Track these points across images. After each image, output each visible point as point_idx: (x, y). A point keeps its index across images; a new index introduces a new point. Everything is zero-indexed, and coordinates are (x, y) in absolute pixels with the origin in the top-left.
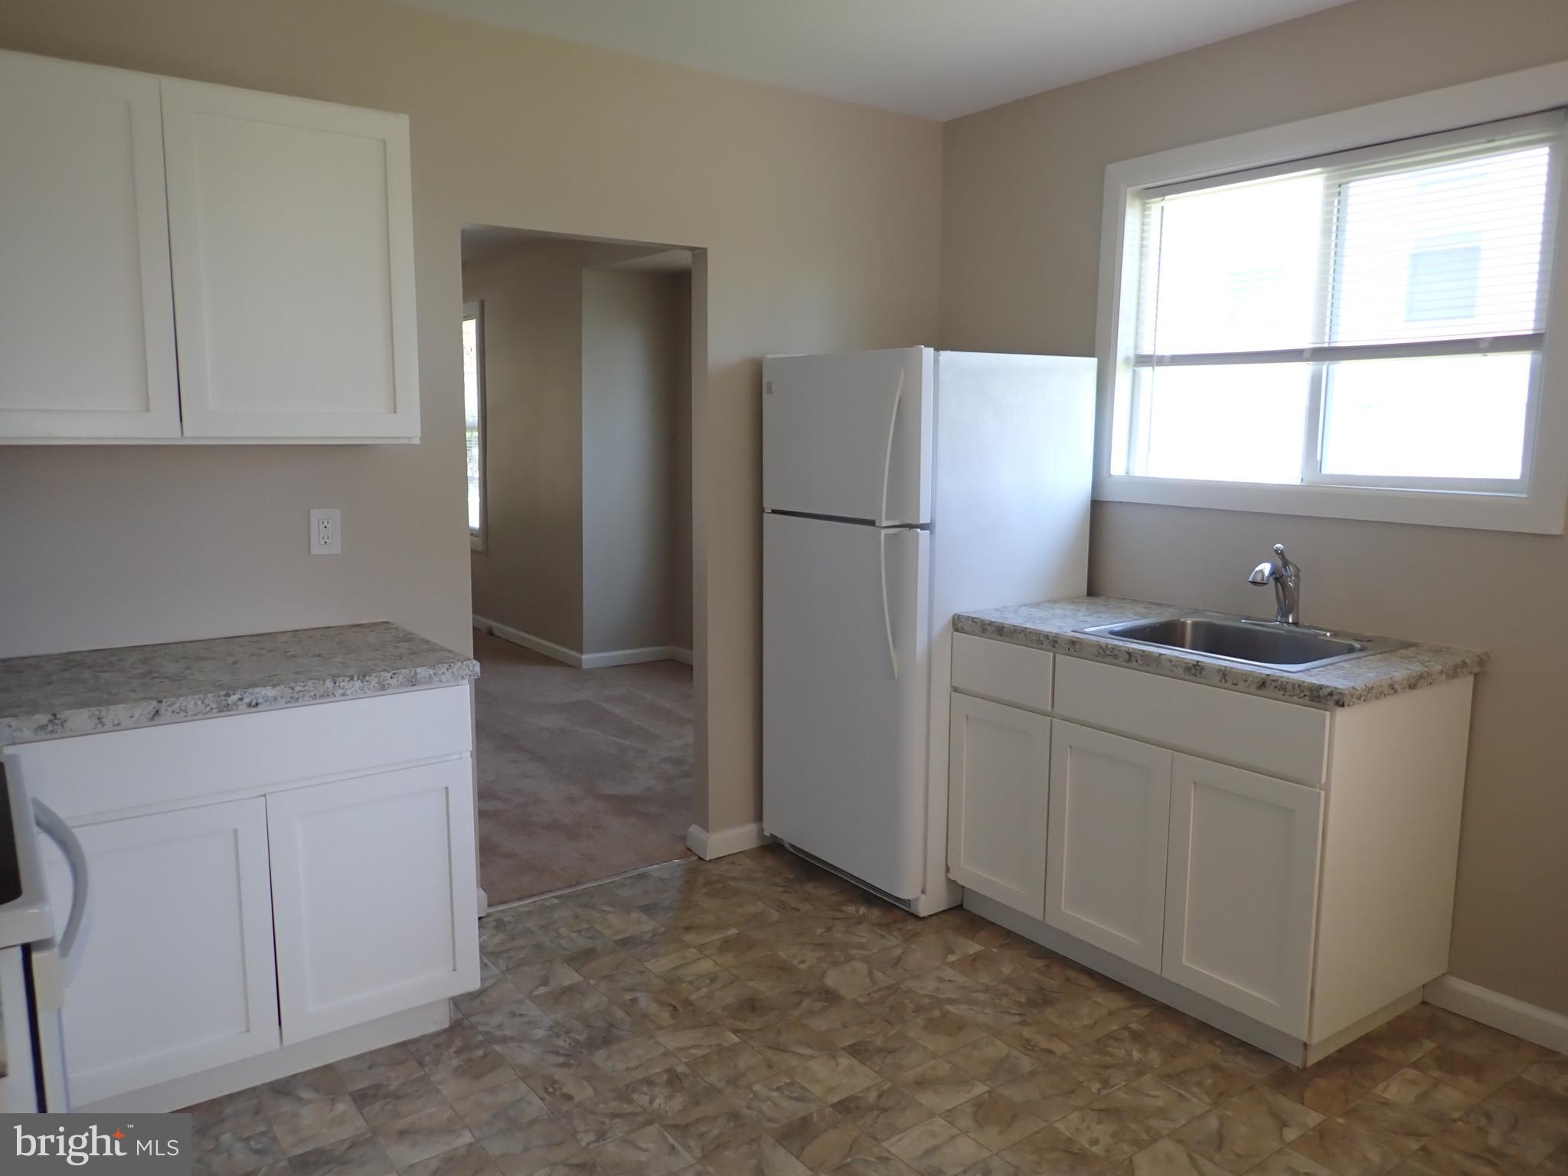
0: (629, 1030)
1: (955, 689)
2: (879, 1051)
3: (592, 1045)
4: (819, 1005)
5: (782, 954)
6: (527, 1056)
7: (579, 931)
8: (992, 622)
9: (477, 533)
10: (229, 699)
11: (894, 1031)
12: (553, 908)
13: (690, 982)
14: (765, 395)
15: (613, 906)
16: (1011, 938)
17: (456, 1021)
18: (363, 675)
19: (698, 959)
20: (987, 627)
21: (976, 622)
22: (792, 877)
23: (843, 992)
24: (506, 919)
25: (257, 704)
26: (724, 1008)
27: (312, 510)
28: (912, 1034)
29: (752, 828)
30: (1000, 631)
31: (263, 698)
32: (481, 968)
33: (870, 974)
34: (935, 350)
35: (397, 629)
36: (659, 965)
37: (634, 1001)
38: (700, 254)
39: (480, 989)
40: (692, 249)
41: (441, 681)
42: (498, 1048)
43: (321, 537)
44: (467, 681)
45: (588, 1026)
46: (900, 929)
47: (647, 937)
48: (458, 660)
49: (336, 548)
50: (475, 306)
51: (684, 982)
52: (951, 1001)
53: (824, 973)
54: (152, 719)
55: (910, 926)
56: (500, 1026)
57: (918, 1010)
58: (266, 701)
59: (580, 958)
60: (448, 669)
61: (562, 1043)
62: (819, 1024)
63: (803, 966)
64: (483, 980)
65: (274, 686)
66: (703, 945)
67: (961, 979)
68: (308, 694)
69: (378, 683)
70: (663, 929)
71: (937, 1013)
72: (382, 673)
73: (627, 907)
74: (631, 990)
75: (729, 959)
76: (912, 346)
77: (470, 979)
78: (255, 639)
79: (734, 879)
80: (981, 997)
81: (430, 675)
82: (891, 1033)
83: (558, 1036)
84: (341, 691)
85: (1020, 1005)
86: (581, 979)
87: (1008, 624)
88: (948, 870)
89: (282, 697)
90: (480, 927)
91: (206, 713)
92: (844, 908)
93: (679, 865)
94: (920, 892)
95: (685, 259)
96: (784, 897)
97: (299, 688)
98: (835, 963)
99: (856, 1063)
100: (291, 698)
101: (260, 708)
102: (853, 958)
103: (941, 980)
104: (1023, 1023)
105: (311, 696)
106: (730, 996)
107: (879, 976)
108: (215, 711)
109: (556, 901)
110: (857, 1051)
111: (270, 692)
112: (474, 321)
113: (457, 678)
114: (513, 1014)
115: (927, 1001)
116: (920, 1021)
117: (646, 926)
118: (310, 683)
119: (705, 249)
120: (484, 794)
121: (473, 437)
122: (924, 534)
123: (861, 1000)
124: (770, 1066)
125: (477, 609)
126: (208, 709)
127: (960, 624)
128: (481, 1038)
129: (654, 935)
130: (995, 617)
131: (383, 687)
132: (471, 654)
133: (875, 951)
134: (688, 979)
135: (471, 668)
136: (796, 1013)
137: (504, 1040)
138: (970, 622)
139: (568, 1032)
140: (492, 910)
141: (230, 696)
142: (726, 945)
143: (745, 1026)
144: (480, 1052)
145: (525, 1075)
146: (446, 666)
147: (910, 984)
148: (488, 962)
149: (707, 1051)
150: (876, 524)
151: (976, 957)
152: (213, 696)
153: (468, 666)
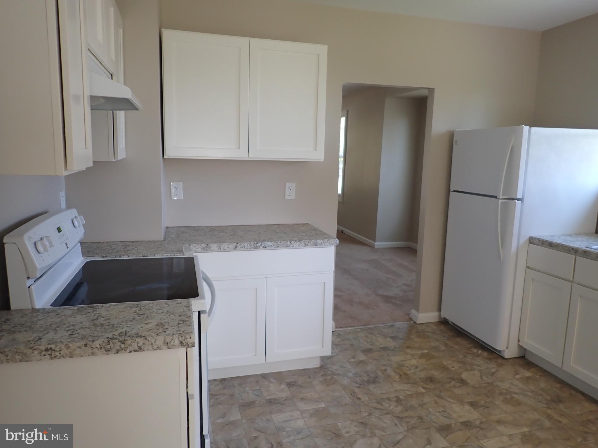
0: (383, 380)
1: (528, 267)
2: (482, 406)
3: (368, 382)
4: (458, 385)
5: (445, 363)
6: (346, 381)
7: (367, 342)
8: (547, 241)
9: (340, 195)
10: (257, 245)
11: (490, 400)
12: (358, 332)
13: (408, 367)
14: (454, 146)
15: (380, 335)
16: (546, 373)
17: (322, 365)
18: (300, 241)
19: (411, 359)
20: (545, 243)
21: (539, 240)
22: (451, 334)
23: (469, 381)
24: (341, 333)
25: (266, 247)
26: (420, 379)
27: (286, 184)
28: (497, 402)
29: (436, 314)
30: (551, 245)
31: (268, 245)
32: (332, 349)
33: (481, 377)
34: (529, 127)
35: (311, 226)
36: (396, 359)
37: (385, 370)
38: (431, 90)
39: (330, 356)
40: (428, 89)
41: (325, 245)
42: (336, 377)
43: (289, 192)
44: (334, 246)
45: (368, 376)
46: (496, 362)
47: (392, 348)
48: (331, 238)
49: (293, 197)
50: (345, 112)
51: (405, 367)
52: (515, 393)
53: (461, 372)
54: (235, 249)
55: (500, 361)
56: (337, 370)
57: (501, 394)
58: (269, 246)
59: (367, 351)
60: (328, 241)
61: (358, 379)
62: (458, 391)
63: (453, 369)
64: (332, 353)
65: (271, 242)
66: (413, 354)
67: (521, 385)
68: (282, 245)
69: (304, 244)
70: (398, 346)
71: (509, 397)
72: (306, 241)
73: (385, 336)
74: (385, 365)
75: (423, 361)
76: (519, 125)
77: (327, 351)
78: (266, 226)
79: (428, 332)
80: (530, 394)
81: (322, 243)
82: (488, 401)
83: (357, 377)
84: (292, 245)
85: (547, 400)
86: (367, 359)
87: (555, 242)
88: (519, 341)
89: (273, 246)
90: (333, 335)
91: (250, 249)
92: (472, 350)
93: (406, 324)
94: (506, 348)
95: (425, 93)
96: (447, 342)
97: (279, 243)
98: (466, 370)
99: (472, 409)
100: (276, 246)
101: (267, 248)
102: (474, 369)
103: (512, 384)
104: (548, 408)
105: (282, 246)
106: (423, 375)
107: (484, 378)
108: (253, 248)
109: (359, 330)
110: (472, 404)
111: (270, 243)
112: (344, 117)
113: (331, 244)
114: (342, 366)
115: (505, 391)
116: (501, 398)
117: (392, 344)
118: (282, 242)
119: (434, 89)
120: (337, 289)
121: (341, 160)
122: (518, 203)
123: (476, 386)
124: (436, 403)
125: (338, 223)
126: (251, 247)
127: (532, 241)
128: (330, 372)
129: (395, 348)
130: (549, 239)
131: (306, 245)
132: (336, 236)
133: (484, 368)
134: (406, 366)
135: (336, 241)
136: (448, 386)
137: (338, 375)
138: (537, 240)
139: (361, 376)
140: (337, 330)
141: (258, 244)
142: (422, 356)
143: (428, 387)
144: (329, 377)
145: (345, 388)
146: (327, 240)
147: (499, 383)
148: (334, 348)
149: (412, 393)
150: (498, 198)
151: (528, 378)
152: (253, 243)
153: (335, 240)
